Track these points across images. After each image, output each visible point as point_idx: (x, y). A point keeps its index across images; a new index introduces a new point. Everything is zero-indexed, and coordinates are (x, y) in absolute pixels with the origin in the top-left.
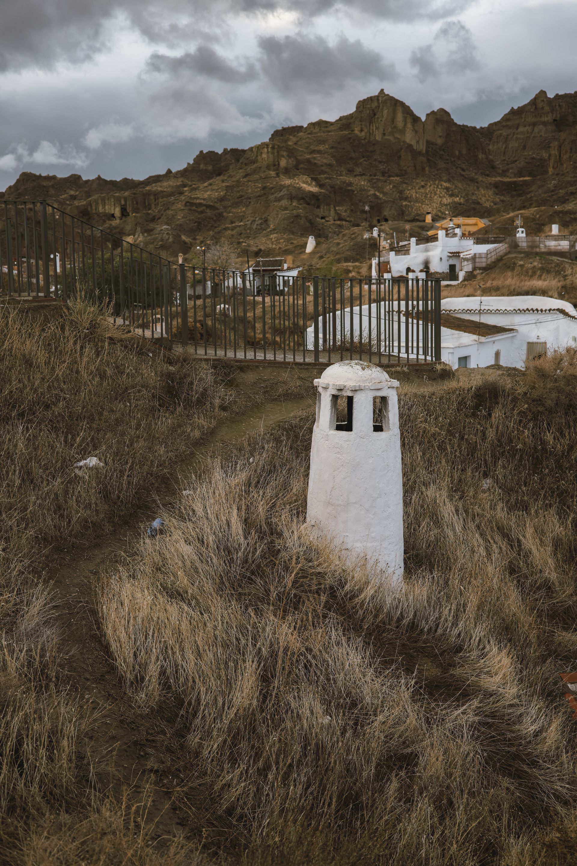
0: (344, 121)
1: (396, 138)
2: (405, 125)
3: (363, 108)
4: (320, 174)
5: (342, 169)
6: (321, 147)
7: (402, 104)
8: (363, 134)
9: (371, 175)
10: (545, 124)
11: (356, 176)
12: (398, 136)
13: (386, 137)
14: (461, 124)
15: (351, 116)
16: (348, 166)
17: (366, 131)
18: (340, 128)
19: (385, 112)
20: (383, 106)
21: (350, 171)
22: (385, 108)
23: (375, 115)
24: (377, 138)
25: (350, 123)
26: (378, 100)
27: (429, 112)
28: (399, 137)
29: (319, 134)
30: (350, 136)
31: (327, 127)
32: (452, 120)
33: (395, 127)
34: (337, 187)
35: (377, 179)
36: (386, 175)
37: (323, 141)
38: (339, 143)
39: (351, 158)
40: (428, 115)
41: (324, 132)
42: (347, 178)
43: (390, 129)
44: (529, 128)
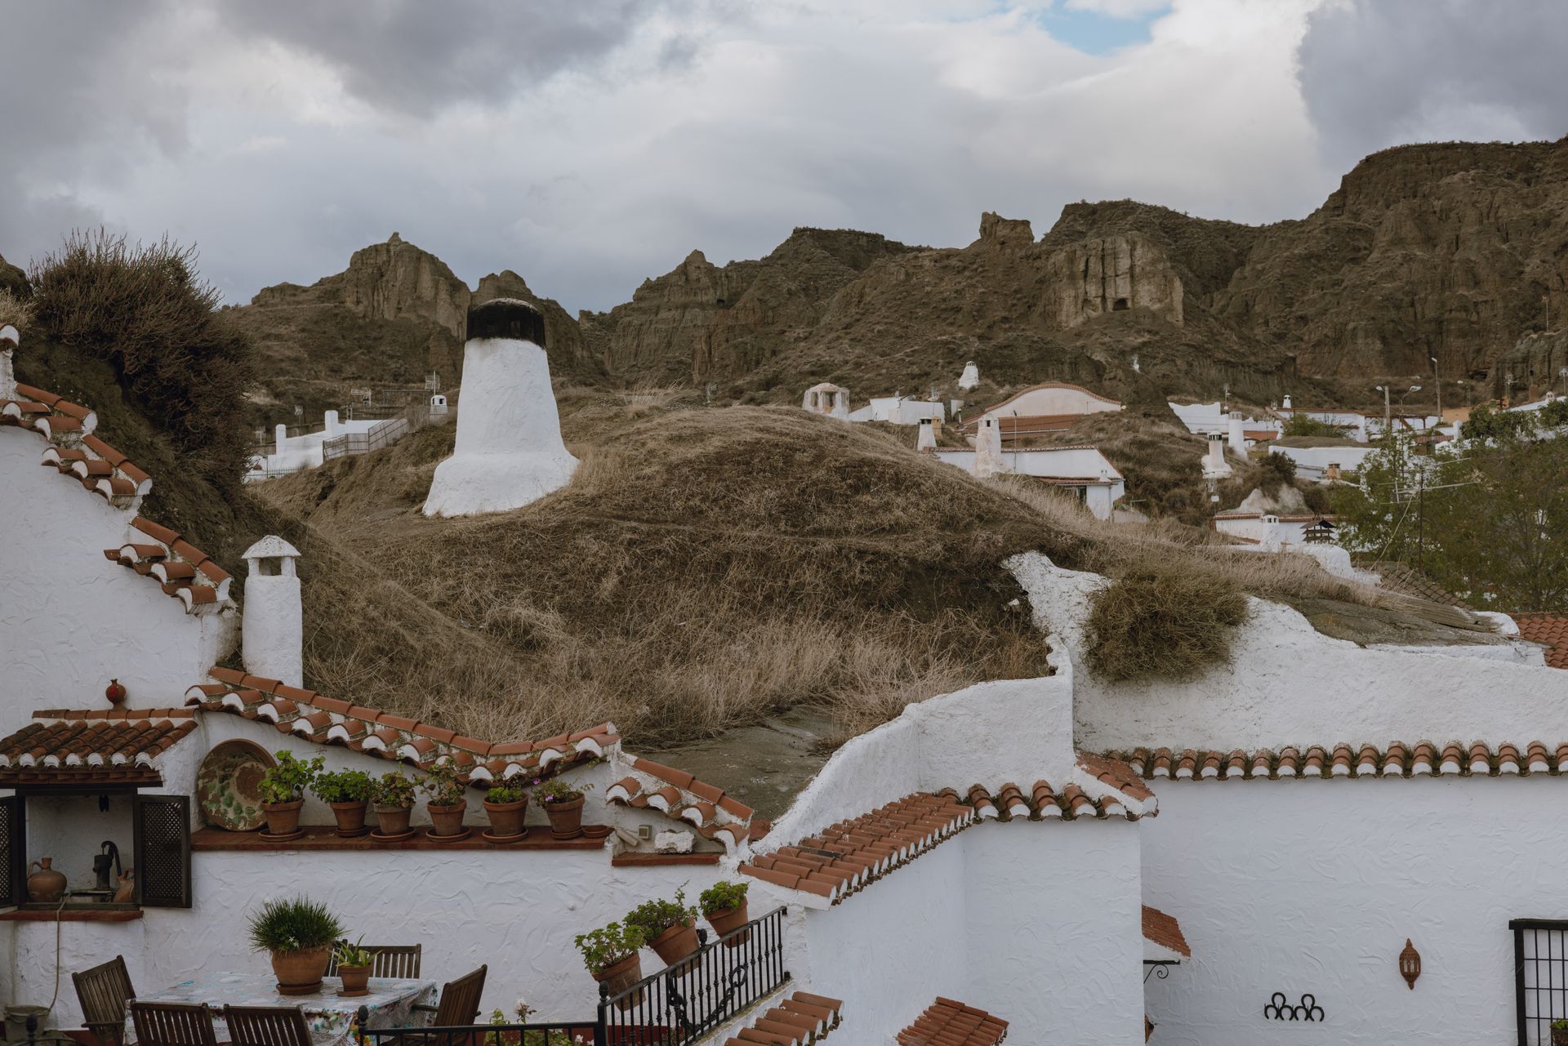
0: (328, 286)
1: (419, 317)
2: (437, 294)
3: (362, 263)
4: (278, 374)
5: (320, 367)
6: (282, 330)
7: (433, 260)
8: (361, 308)
9: (372, 379)
10: (702, 306)
11: (344, 379)
12: (423, 313)
13: (402, 315)
14: (544, 298)
15: (340, 278)
16: (331, 362)
17: (366, 303)
18: (319, 297)
19: (401, 271)
20: (396, 261)
21: (335, 371)
22: (400, 264)
23: (382, 276)
24: (386, 316)
25: (338, 290)
26: (388, 251)
27: (484, 276)
28: (426, 315)
29: (279, 307)
30: (337, 311)
31: (294, 295)
32: (529, 290)
33: (419, 298)
34: (307, 398)
35: (384, 386)
36: (401, 379)
37: (287, 319)
38: (316, 323)
39: (338, 350)
40: (482, 280)
41: (289, 304)
42: (328, 383)
43: (409, 302)
44: (676, 314)
